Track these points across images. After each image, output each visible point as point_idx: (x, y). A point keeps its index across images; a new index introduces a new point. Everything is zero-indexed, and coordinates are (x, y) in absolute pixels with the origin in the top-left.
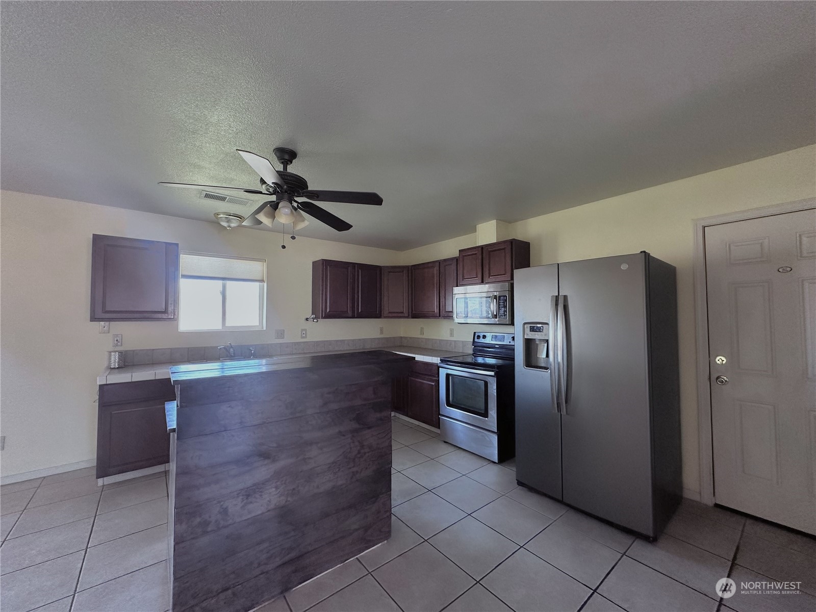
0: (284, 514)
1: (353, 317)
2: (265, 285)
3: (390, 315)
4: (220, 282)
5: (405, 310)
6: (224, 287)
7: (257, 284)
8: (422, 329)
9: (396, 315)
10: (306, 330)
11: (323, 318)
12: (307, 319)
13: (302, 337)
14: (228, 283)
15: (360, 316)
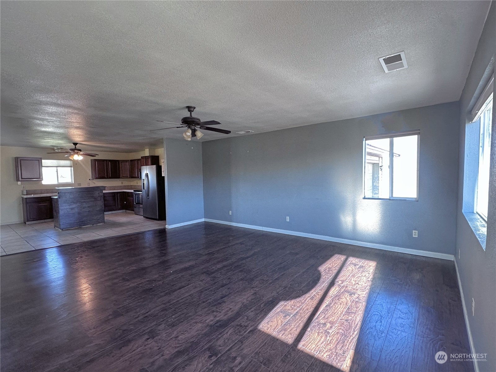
0: (79, 213)
1: (107, 178)
2: (72, 168)
3: (123, 177)
4: (56, 168)
5: (128, 176)
6: (57, 169)
7: (70, 168)
8: (137, 182)
9: (125, 177)
10: (89, 183)
11: (95, 179)
12: (90, 179)
13: (88, 186)
14: (58, 168)
15: (110, 178)
